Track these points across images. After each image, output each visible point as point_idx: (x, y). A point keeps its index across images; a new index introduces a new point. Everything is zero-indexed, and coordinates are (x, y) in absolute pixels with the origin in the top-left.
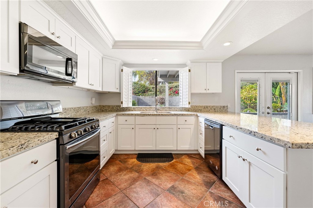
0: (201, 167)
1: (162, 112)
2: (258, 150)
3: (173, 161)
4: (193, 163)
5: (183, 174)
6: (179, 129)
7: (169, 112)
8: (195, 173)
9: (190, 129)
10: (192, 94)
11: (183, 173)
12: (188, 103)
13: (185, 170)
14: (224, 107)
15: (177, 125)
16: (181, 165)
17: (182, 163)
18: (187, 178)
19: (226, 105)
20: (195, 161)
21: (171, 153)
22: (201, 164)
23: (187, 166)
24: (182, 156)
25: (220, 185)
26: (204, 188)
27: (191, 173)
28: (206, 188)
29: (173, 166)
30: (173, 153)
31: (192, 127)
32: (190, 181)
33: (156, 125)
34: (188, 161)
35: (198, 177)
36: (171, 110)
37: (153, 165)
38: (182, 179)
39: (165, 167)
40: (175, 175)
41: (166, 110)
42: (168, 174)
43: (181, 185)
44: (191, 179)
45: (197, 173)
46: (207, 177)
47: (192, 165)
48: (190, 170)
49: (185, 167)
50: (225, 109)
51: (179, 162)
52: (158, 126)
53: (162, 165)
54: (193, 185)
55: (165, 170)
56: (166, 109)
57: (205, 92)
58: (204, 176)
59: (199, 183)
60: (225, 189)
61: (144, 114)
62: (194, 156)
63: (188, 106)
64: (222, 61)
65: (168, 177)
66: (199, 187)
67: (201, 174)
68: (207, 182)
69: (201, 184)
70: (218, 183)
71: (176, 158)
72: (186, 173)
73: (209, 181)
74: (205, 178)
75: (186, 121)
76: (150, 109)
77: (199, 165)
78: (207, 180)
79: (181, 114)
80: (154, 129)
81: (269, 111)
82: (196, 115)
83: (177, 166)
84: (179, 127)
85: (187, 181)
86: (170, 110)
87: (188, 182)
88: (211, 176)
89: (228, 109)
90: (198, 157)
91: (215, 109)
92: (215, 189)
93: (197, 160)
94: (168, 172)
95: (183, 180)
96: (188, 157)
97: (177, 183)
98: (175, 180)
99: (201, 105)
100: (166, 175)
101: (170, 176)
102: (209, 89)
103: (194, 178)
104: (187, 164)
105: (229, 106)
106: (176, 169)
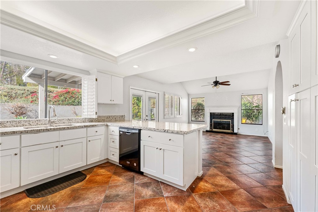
0: (117, 171)
1: (59, 126)
2: (170, 140)
3: (87, 178)
4: (109, 171)
5: (107, 183)
6: (89, 141)
7: (69, 124)
8: (116, 178)
9: (100, 140)
10: (98, 104)
11: (105, 182)
12: (95, 114)
13: (106, 179)
14: (122, 116)
15: (87, 137)
16: (98, 177)
17: (99, 175)
18: (112, 184)
19: (124, 115)
20: (109, 169)
21: (79, 171)
22: (116, 169)
23: (104, 175)
24: (94, 169)
25: (139, 176)
26: (130, 184)
27: (113, 179)
28: (132, 183)
29: (90, 181)
30: (80, 170)
31: (103, 137)
32: (117, 184)
33: (59, 141)
34: (102, 171)
35: (120, 179)
36: (72, 122)
37: (66, 192)
38: (109, 187)
39: (84, 186)
40: (100, 187)
41: (64, 123)
42: (92, 190)
43: (113, 191)
44: (117, 183)
45: (117, 177)
46: (127, 176)
47: (109, 173)
48: (110, 177)
49: (104, 177)
50: (123, 118)
51: (95, 176)
52: (61, 144)
53: (78, 186)
54: (122, 186)
55: (87, 189)
56: (64, 121)
57: (110, 102)
58: (124, 176)
59: (125, 182)
60: (143, 177)
61: (39, 130)
62: (105, 165)
63: (95, 117)
64: (124, 77)
65: (95, 192)
66: (127, 185)
67: (121, 176)
68: (130, 179)
69: (127, 182)
70: (136, 175)
71: (88, 174)
72: (109, 181)
73: (130, 178)
74: (126, 177)
75: (97, 132)
76: (37, 122)
77: (115, 171)
78: (128, 177)
79: (91, 125)
80: (57, 147)
81: (147, 118)
82: (106, 125)
83: (95, 179)
84: (89, 140)
85: (115, 186)
86: (70, 122)
87: (117, 186)
88: (129, 174)
89: (125, 118)
90: (109, 165)
91: (115, 119)
92: (137, 180)
93: (109, 167)
94: (91, 188)
95: (111, 187)
96: (100, 168)
97: (107, 192)
98: (104, 191)
99: (104, 115)
100: (91, 192)
101: (96, 191)
102: (113, 101)
103: (118, 181)
104: (104, 174)
105: (125, 115)
106: (96, 182)
